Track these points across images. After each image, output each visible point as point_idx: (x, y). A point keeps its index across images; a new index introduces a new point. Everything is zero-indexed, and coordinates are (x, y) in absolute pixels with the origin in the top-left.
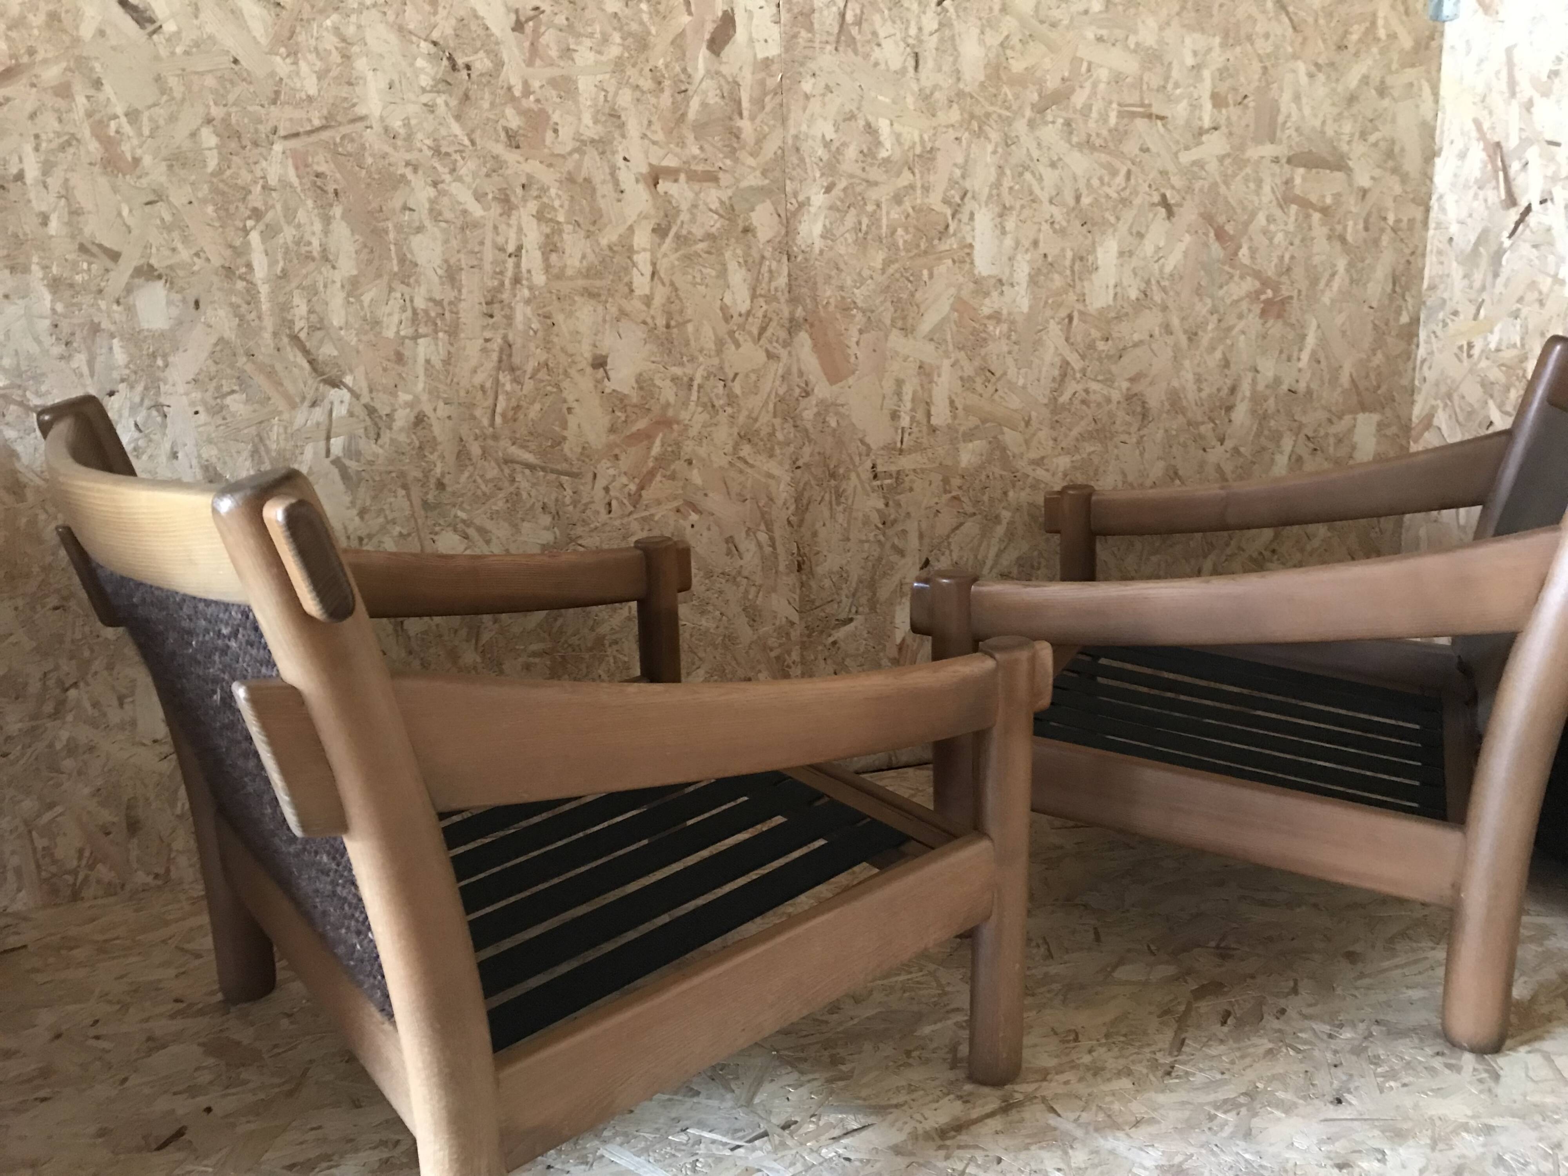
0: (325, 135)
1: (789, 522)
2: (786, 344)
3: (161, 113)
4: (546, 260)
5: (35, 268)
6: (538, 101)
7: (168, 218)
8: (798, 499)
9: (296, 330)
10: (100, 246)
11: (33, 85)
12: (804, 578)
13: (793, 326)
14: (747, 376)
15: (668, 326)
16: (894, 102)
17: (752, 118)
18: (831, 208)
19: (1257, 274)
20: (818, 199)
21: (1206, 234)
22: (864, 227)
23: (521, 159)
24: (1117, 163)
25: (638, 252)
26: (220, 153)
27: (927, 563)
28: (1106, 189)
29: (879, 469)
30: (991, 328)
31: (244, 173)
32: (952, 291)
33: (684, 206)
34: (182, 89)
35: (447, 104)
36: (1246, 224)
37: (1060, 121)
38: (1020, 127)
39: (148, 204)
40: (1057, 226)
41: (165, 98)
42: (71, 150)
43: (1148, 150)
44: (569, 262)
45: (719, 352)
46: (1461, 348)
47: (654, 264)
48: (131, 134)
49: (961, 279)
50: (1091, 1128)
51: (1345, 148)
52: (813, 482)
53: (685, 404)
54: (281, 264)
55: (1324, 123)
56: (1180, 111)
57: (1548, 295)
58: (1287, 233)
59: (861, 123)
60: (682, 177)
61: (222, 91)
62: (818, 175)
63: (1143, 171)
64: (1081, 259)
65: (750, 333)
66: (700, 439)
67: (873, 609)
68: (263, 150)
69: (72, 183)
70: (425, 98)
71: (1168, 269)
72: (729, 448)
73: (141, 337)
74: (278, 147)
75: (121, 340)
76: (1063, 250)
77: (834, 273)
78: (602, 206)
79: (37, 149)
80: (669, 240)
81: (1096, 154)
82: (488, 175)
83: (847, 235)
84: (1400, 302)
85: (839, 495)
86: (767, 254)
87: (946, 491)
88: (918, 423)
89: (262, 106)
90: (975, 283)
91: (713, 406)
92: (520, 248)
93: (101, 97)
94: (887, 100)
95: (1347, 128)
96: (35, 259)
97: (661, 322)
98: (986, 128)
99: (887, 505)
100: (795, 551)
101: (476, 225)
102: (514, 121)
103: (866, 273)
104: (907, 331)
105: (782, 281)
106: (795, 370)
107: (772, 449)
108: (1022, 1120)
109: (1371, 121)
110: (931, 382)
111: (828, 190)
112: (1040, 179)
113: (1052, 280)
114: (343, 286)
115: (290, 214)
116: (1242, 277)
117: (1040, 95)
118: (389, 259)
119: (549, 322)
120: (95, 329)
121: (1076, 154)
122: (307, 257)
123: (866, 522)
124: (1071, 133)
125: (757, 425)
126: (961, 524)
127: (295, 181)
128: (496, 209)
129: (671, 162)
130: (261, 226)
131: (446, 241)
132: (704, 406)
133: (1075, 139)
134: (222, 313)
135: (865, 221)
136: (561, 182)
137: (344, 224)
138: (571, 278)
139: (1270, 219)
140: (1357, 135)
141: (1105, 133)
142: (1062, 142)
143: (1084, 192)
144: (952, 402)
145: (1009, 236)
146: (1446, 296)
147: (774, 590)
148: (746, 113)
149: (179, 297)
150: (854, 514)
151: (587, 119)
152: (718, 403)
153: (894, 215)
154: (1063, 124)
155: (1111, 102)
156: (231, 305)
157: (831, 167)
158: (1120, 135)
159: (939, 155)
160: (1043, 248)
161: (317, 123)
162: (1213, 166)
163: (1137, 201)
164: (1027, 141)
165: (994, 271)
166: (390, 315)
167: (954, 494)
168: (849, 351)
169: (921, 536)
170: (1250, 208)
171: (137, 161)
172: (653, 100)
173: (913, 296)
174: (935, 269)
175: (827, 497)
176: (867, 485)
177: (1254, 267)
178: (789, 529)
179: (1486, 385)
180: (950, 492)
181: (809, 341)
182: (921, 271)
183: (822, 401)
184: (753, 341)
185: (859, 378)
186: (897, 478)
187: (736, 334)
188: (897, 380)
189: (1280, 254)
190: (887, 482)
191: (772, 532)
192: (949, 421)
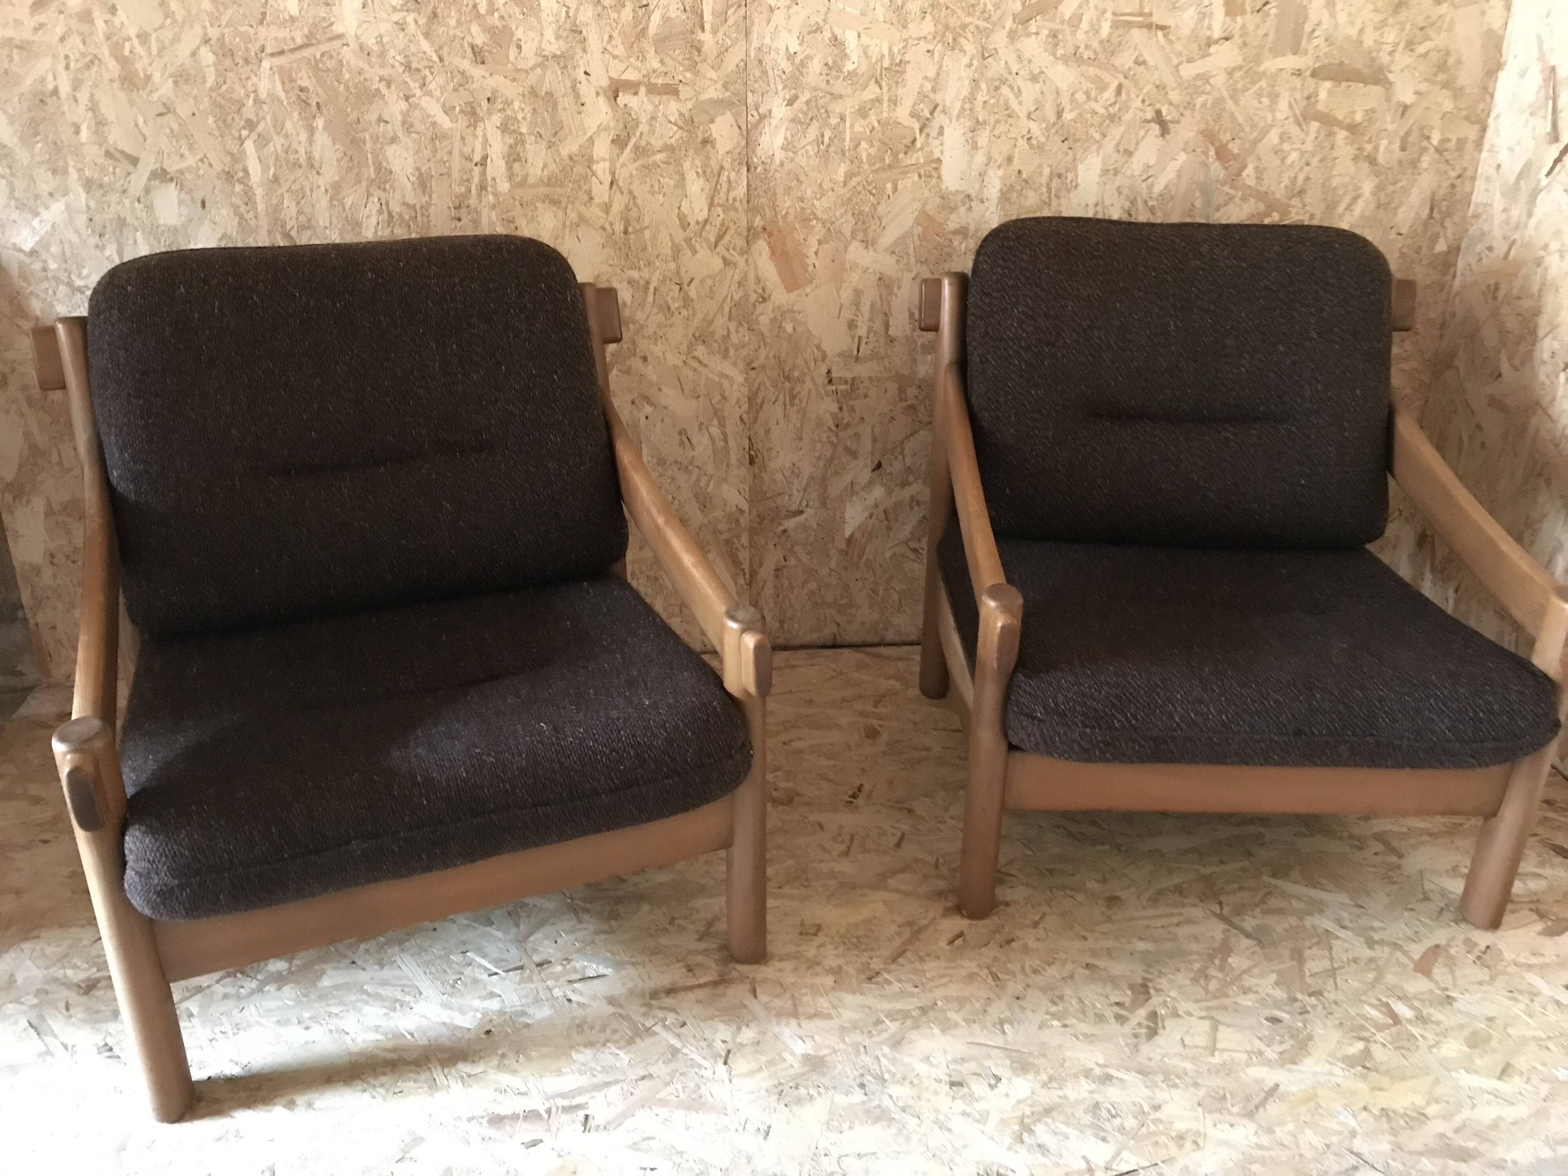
0: (307, 53)
1: (742, 419)
2: (742, 253)
3: (167, 35)
4: (510, 168)
5: (71, 170)
6: (502, 18)
7: (176, 127)
8: (751, 399)
9: (288, 228)
10: (122, 152)
11: (62, 12)
12: (757, 470)
13: (751, 235)
14: (703, 281)
15: (626, 232)
16: (863, 14)
17: (715, 32)
18: (792, 120)
19: (1262, 196)
20: (779, 110)
21: (1206, 153)
22: (826, 140)
23: (487, 75)
24: (1106, 76)
25: (598, 162)
26: (217, 70)
27: (879, 465)
28: (1092, 104)
29: (835, 374)
30: (956, 243)
31: (237, 87)
32: (917, 205)
33: (644, 119)
34: (184, 12)
35: (416, 22)
36: (1255, 142)
37: (1045, 32)
38: (999, 39)
39: (160, 115)
40: (1034, 142)
41: (169, 21)
42: (95, 68)
43: (1144, 63)
44: (531, 171)
45: (675, 258)
46: (1488, 287)
47: (613, 174)
48: (142, 53)
49: (927, 194)
50: (773, 1012)
51: (1385, 59)
52: (768, 383)
53: (642, 305)
54: (272, 170)
55: (1361, 31)
56: (1186, 20)
58: (1302, 153)
59: (827, 35)
60: (642, 90)
61: (217, 14)
62: (780, 88)
63: (1136, 84)
64: (1060, 176)
65: (707, 240)
66: (656, 338)
67: (823, 502)
68: (254, 67)
69: (96, 97)
70: (396, 17)
71: (1158, 189)
72: (684, 348)
73: (159, 231)
74: (266, 64)
75: (143, 233)
76: (1040, 166)
77: (794, 184)
78: (564, 118)
79: (67, 68)
80: (628, 150)
81: (1084, 68)
82: (455, 90)
83: (809, 148)
84: (1438, 228)
85: (793, 397)
86: (727, 165)
87: (901, 400)
88: (875, 333)
89: (251, 26)
90: (943, 198)
91: (669, 308)
92: (485, 158)
93: (117, 22)
94: (857, 12)
95: (1391, 36)
96: (71, 163)
97: (619, 227)
98: (962, 40)
99: (841, 409)
100: (747, 446)
101: (445, 136)
102: (479, 38)
103: (827, 185)
104: (867, 243)
105: (741, 191)
106: (751, 277)
107: (727, 350)
108: (724, 995)
109: (1422, 29)
110: (891, 293)
111: (790, 103)
112: (1019, 93)
113: (1026, 198)
114: (327, 191)
115: (279, 126)
116: (1244, 199)
117: (1023, 5)
118: (368, 167)
119: (512, 226)
120: (122, 223)
121: (1061, 68)
122: (294, 164)
123: (820, 423)
124: (1056, 45)
125: (711, 329)
126: (916, 432)
127: (282, 94)
128: (463, 122)
129: (631, 76)
130: (254, 136)
131: (418, 151)
132: (660, 307)
133: (1060, 52)
134: (224, 212)
135: (828, 134)
136: (524, 95)
137: (326, 135)
138: (533, 186)
139: (1284, 137)
140: (1402, 46)
141: (1095, 44)
142: (1046, 54)
143: (1068, 108)
144: (912, 314)
145: (980, 151)
147: (725, 480)
148: (707, 26)
149: (188, 197)
150: (808, 416)
151: (549, 34)
152: (674, 306)
153: (858, 128)
154: (1048, 36)
155: (1104, 12)
156: (232, 205)
157: (794, 80)
158: (1111, 47)
159: (909, 68)
160: (1017, 164)
161: (299, 41)
162: (1220, 80)
163: (1128, 116)
164: (1007, 54)
165: (962, 186)
166: (368, 217)
167: (909, 402)
168: (808, 261)
169: (874, 440)
170: (1261, 124)
171: (148, 78)
172: (614, 16)
173: (875, 209)
174: (900, 182)
175: (781, 398)
176: (821, 390)
177: (1259, 188)
178: (741, 426)
179: (1503, 332)
180: (906, 400)
181: (767, 249)
182: (885, 185)
183: (779, 307)
184: (710, 248)
185: (817, 287)
186: (852, 384)
187: (693, 241)
188: (855, 290)
189: (1293, 175)
190: (842, 387)
191: (724, 427)
192: (908, 333)
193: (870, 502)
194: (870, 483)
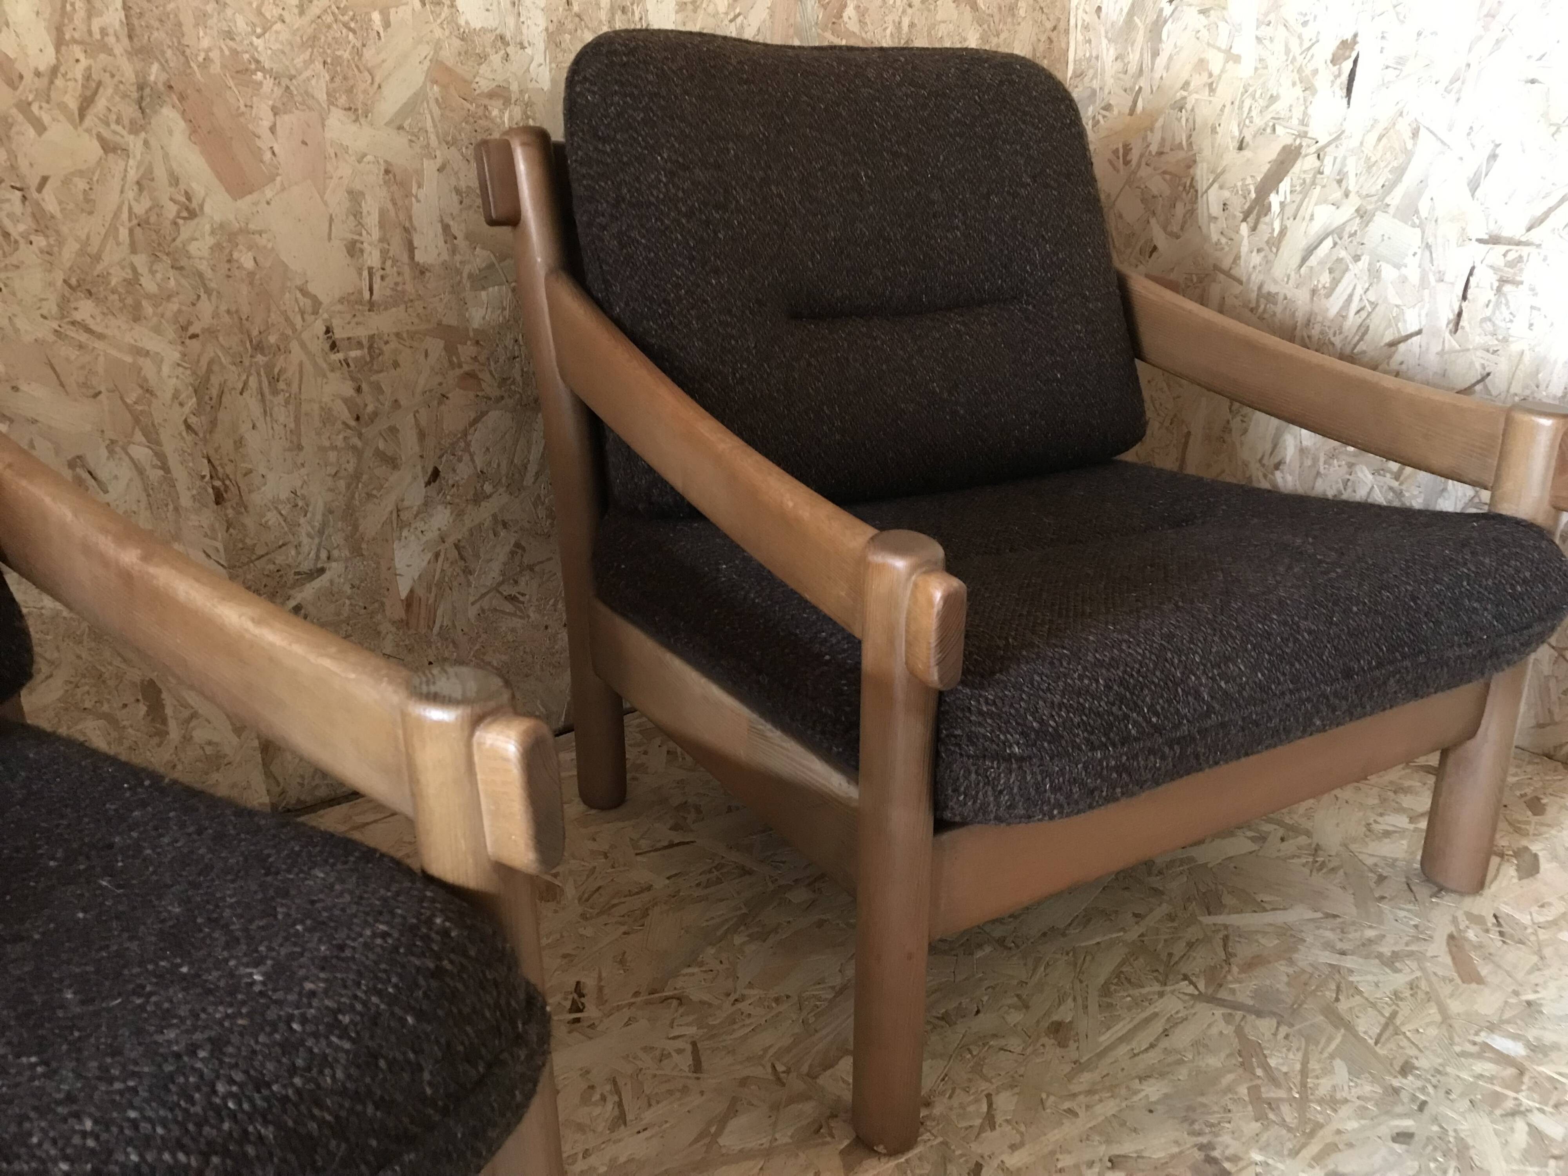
1: (188, 427)
2: (135, 128)
8: (200, 389)
12: (230, 512)
13: (146, 98)
14: (66, 181)
27: (436, 474)
29: (339, 334)
30: (495, 113)
32: (426, 50)
46: (1115, 153)
49: (438, 32)
52: (225, 360)
57: (1220, 76)
65: (63, 107)
67: (356, 548)
72: (50, 307)
85: (274, 380)
87: (452, 365)
88: (395, 261)
90: (463, 39)
99: (359, 390)
100: (206, 472)
103: (270, 12)
104: (357, 112)
105: (113, 17)
106: (160, 173)
107: (137, 306)
110: (408, 195)
123: (327, 417)
125: (99, 268)
126: (484, 414)
144: (446, 228)
146: (1096, 84)
150: (305, 407)
152: (17, 230)
165: (491, 21)
167: (466, 368)
168: (259, 143)
169: (422, 435)
173: (360, 54)
174: (392, 11)
175: (253, 382)
176: (320, 361)
177: (864, 35)
178: (189, 438)
179: (1147, 199)
180: (460, 366)
181: (182, 124)
182: (368, 14)
183: (222, 226)
184: (71, 121)
185: (283, 189)
186: (371, 347)
187: (35, 108)
188: (350, 192)
189: (897, 19)
190: (354, 354)
191: (159, 443)
192: (445, 256)
193: (432, 535)
194: (427, 503)
